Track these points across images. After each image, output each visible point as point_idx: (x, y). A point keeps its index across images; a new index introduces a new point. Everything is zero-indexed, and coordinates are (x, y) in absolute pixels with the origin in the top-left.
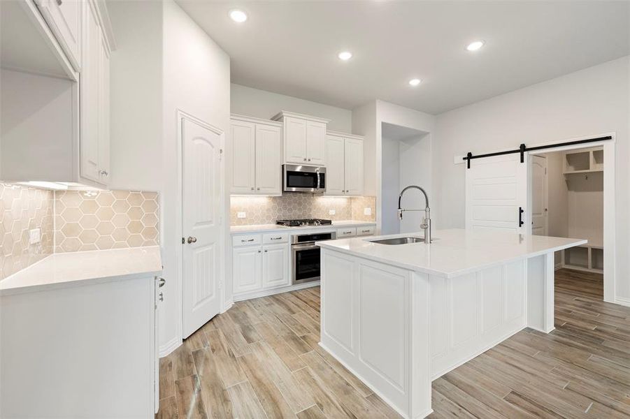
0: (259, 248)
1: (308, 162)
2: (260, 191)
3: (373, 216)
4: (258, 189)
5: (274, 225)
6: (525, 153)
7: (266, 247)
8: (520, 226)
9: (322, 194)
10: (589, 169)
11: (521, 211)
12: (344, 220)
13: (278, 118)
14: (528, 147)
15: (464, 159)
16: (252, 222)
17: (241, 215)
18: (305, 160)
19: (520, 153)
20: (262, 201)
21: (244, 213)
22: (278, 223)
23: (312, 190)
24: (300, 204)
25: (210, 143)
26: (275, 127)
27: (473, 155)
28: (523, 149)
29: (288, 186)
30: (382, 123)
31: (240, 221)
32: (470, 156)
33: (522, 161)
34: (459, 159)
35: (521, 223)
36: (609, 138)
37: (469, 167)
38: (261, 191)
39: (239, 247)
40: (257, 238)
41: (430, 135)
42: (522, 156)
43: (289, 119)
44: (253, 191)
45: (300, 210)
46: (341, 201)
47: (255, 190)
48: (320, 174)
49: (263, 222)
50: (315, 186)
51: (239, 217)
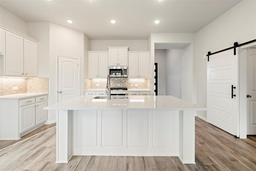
6: (237, 48)
8: (232, 98)
11: (233, 87)
12: (143, 89)
15: (206, 55)
17: (98, 85)
19: (233, 49)
21: (99, 85)
25: (71, 62)
26: (106, 53)
27: (211, 53)
30: (155, 43)
31: (97, 87)
32: (209, 54)
33: (235, 54)
35: (233, 95)
37: (208, 60)
38: (100, 77)
40: (94, 93)
41: (192, 44)
42: (235, 50)
47: (98, 77)
51: (97, 86)
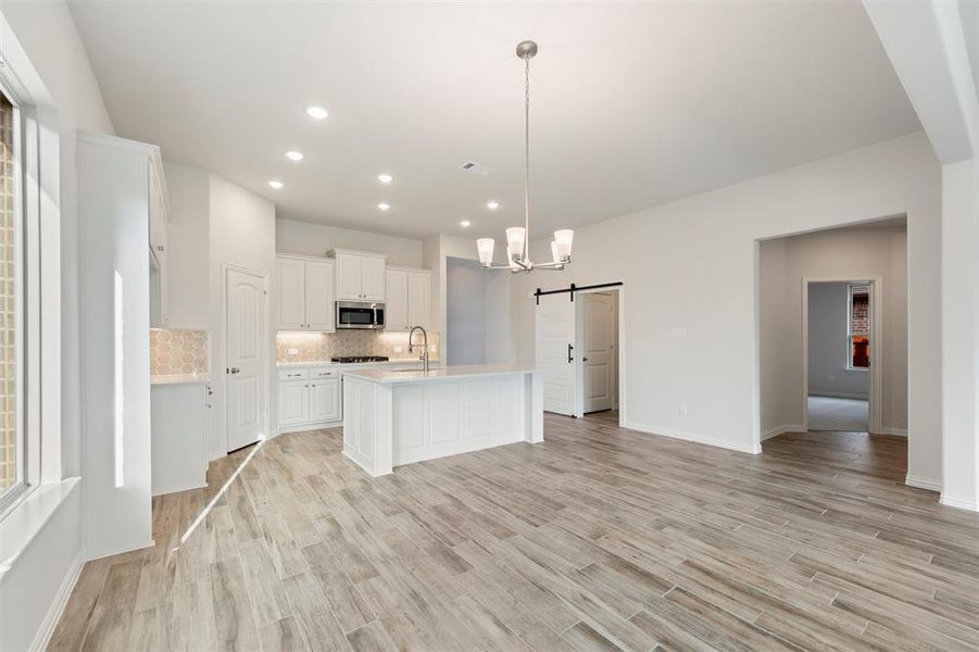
0: (305, 383)
1: (362, 298)
2: (312, 328)
3: (438, 353)
4: (309, 326)
5: (329, 362)
7: (313, 382)
8: (569, 361)
9: (381, 330)
11: (571, 348)
13: (331, 255)
14: (577, 286)
15: (534, 295)
16: (304, 359)
18: (360, 296)
19: (570, 292)
20: (316, 338)
21: (296, 350)
22: (334, 360)
23: (371, 326)
24: (359, 340)
25: (252, 286)
26: (327, 264)
27: (543, 291)
28: (573, 288)
29: (341, 322)
30: (448, 258)
31: (291, 358)
32: (539, 293)
33: (572, 300)
35: (571, 359)
36: (621, 284)
37: (538, 303)
39: (285, 381)
40: (304, 373)
42: (572, 294)
43: (342, 256)
44: (303, 328)
45: (359, 347)
46: (404, 337)
47: (305, 327)
48: (378, 310)
49: (317, 359)
50: (372, 322)
51: (290, 353)
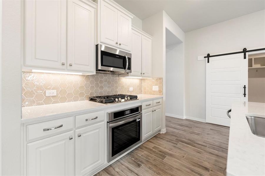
0: (70, 134)
1: (119, 46)
2: (73, 68)
3: (160, 91)
4: (71, 65)
6: (246, 53)
10: (252, 67)
11: (245, 88)
14: (248, 50)
15: (205, 57)
17: (51, 93)
18: (117, 43)
19: (243, 54)
21: (54, 91)
27: (211, 55)
29: (102, 65)
30: (166, 29)
32: (209, 56)
33: (245, 58)
34: (201, 58)
35: (245, 94)
37: (208, 62)
40: (67, 123)
41: (183, 44)
42: (245, 55)
44: (64, 67)
47: (66, 66)
48: (128, 59)
